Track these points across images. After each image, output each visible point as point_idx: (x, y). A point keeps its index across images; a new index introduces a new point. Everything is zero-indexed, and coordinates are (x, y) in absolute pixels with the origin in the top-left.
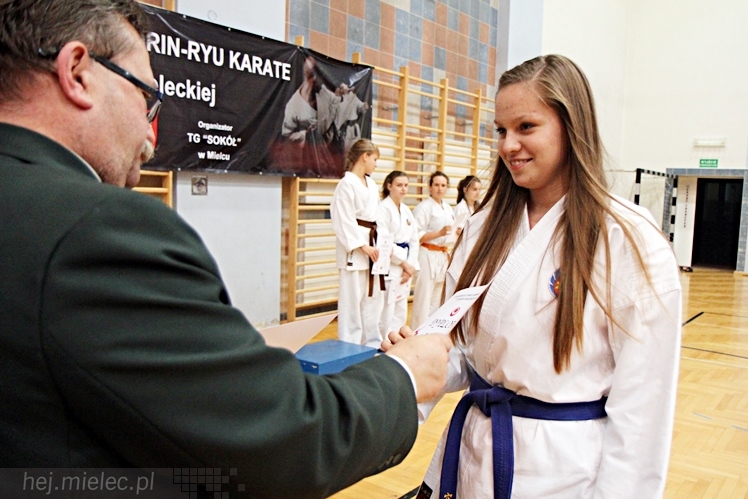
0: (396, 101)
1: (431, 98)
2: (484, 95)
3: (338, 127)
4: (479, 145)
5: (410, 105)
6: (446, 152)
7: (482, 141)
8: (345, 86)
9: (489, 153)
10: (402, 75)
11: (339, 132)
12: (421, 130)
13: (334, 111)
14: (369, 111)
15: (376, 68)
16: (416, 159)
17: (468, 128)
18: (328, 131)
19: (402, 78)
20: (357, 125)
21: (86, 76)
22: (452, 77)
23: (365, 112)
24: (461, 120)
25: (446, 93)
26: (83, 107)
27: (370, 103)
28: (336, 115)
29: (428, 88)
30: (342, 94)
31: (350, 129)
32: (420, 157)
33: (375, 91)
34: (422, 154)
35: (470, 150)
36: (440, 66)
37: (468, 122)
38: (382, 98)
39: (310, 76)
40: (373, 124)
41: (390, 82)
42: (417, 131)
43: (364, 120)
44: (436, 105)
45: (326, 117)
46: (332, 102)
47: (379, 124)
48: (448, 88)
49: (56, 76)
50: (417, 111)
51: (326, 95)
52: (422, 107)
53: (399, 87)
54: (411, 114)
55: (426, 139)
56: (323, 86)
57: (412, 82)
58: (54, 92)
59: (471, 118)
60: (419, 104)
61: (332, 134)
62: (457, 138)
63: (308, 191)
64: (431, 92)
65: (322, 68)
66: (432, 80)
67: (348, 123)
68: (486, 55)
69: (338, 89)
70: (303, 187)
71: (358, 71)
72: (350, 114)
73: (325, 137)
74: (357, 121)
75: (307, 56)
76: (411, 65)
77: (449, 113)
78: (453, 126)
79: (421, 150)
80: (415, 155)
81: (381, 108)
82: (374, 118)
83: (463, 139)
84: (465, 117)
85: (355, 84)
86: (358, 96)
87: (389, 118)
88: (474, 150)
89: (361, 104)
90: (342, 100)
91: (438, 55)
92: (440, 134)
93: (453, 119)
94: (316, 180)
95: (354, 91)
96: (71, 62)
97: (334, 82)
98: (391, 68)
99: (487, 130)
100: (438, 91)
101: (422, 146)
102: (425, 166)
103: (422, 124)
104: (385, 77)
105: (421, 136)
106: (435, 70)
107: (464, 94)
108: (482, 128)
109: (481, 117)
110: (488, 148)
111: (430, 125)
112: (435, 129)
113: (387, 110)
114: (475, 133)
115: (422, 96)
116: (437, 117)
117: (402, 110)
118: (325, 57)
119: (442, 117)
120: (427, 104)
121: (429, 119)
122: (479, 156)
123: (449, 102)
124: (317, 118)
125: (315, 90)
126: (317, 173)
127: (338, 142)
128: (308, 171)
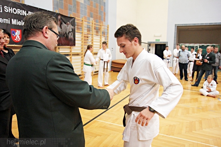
0: (81, 26)
1: (90, 25)
2: (103, 24)
3: (67, 33)
4: (102, 37)
5: (85, 27)
6: (94, 39)
7: (103, 36)
8: (68, 23)
9: (104, 39)
10: (82, 19)
11: (67, 34)
12: (88, 33)
13: (66, 29)
14: (75, 29)
15: (76, 18)
16: (86, 41)
17: (99, 33)
18: (65, 34)
19: (83, 20)
20: (72, 33)
21: (47, 32)
22: (95, 20)
23: (73, 29)
24: (97, 31)
25: (94, 24)
26: (47, 38)
27: (75, 27)
28: (67, 30)
29: (89, 23)
30: (68, 24)
31: (70, 34)
32: (87, 40)
33: (76, 24)
34: (88, 39)
35: (100, 38)
36: (92, 17)
37: (99, 31)
38: (78, 26)
39: (60, 20)
40: (76, 32)
41: (79, 21)
42: (86, 34)
43: (74, 31)
44: (91, 27)
45: (64, 31)
46: (65, 27)
47: (77, 32)
48: (94, 23)
49: (43, 32)
50: (86, 29)
51: (64, 25)
52: (87, 28)
53: (82, 23)
54: (85, 29)
55: (89, 36)
56: (63, 23)
57: (85, 21)
58: (42, 35)
59: (100, 30)
60: (87, 27)
61: (66, 35)
62: (96, 35)
63: (60, 49)
64: (89, 24)
66: (89, 21)
67: (70, 32)
68: (103, 14)
69: (67, 24)
70: (59, 48)
71: (71, 19)
72: (70, 30)
73: (64, 36)
74: (72, 31)
75: (59, 15)
76: (84, 17)
77: (95, 29)
78: (95, 32)
79: (87, 38)
80: (86, 40)
81: (77, 28)
82: (76, 31)
83: (98, 35)
84: (98, 30)
85: (71, 22)
86: (72, 25)
87: (79, 31)
88: (101, 38)
89: (73, 27)
90: (68, 26)
91: (91, 14)
92: (92, 34)
93: (95, 30)
94: (62, 47)
95: (71, 24)
96: (45, 30)
97: (66, 22)
98: (80, 18)
99: (104, 33)
100: (91, 23)
101: (88, 37)
102: (89, 43)
103: (88, 32)
104: (78, 20)
105: (88, 35)
106: (90, 18)
107: (98, 24)
108: (103, 32)
109: (102, 30)
110: (104, 37)
111: (89, 32)
112: (91, 33)
113: (79, 28)
114: (101, 34)
115: (87, 25)
116: (91, 30)
117: (83, 28)
118: (63, 15)
119: (93, 30)
120: (89, 27)
121: (89, 30)
122: (102, 40)
123: (94, 26)
124: (62, 31)
125: (61, 24)
126: (62, 45)
127: (67, 37)
128: (60, 44)
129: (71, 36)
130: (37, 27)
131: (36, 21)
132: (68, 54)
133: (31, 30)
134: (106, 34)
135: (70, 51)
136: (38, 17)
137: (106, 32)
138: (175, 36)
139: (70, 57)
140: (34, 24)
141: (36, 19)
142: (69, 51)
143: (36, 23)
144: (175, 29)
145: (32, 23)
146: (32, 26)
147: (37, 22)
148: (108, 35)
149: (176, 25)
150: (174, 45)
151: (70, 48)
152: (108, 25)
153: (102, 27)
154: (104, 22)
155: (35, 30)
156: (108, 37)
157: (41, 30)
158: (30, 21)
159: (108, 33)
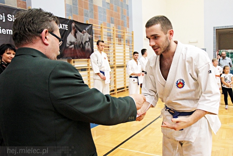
0: (100, 34)
1: (110, 33)
2: (126, 31)
3: (83, 43)
4: (126, 46)
5: (104, 35)
6: (116, 49)
7: (126, 45)
8: (84, 31)
10: (101, 26)
11: (84, 45)
12: (108, 43)
13: (82, 38)
14: (92, 38)
15: (94, 24)
16: (107, 51)
17: (122, 41)
18: (80, 45)
19: (101, 27)
20: (89, 42)
21: (47, 37)
22: (116, 26)
23: (91, 38)
24: (120, 39)
25: (115, 31)
26: (47, 45)
27: (92, 35)
28: (83, 40)
29: (109, 30)
30: (84, 33)
31: (87, 44)
32: (108, 51)
33: (94, 32)
34: (109, 50)
35: (123, 48)
36: (112, 23)
37: (122, 39)
38: (96, 34)
39: (74, 28)
40: (94, 42)
41: (98, 28)
42: (107, 43)
43: (91, 40)
44: (112, 35)
45: (80, 40)
46: (81, 36)
48: (115, 29)
49: (41, 38)
50: (106, 37)
51: (79, 34)
52: (108, 36)
53: (101, 30)
54: (104, 38)
55: (110, 45)
56: (78, 31)
57: (104, 28)
59: (123, 38)
60: (107, 35)
61: (82, 45)
62: (119, 44)
63: (76, 63)
64: (110, 31)
65: (77, 25)
66: (110, 27)
67: (86, 42)
68: (126, 19)
69: (83, 32)
70: (74, 62)
71: (88, 26)
72: (87, 39)
74: (89, 41)
75: (73, 22)
76: (104, 23)
77: (116, 37)
78: (118, 41)
79: (108, 49)
80: (107, 50)
81: (96, 37)
82: (94, 40)
83: (121, 44)
84: (121, 38)
85: (88, 30)
86: (89, 33)
88: (124, 47)
89: (90, 36)
90: (84, 35)
91: (112, 20)
92: (114, 43)
93: (117, 39)
94: (78, 60)
95: (87, 32)
97: (81, 30)
98: (98, 24)
99: (128, 41)
100: (112, 30)
101: (109, 47)
102: (110, 54)
103: (108, 41)
104: (96, 27)
105: (108, 44)
106: (111, 24)
107: (120, 31)
108: (126, 41)
109: (126, 37)
110: (129, 46)
111: (111, 41)
112: (112, 42)
113: (98, 37)
114: (124, 43)
115: (108, 32)
116: (112, 38)
117: (102, 36)
118: (78, 22)
119: (114, 38)
120: (109, 34)
121: (110, 39)
122: (126, 49)
123: (116, 34)
124: (77, 41)
125: (76, 32)
126: (78, 58)
127: (83, 48)
128: (76, 57)
129: (88, 47)
130: (33, 30)
131: (32, 21)
132: (85, 69)
133: (26, 34)
134: (130, 42)
135: (88, 64)
136: (35, 16)
137: (130, 40)
138: (214, 41)
139: (88, 71)
140: (29, 27)
141: (32, 19)
142: (86, 65)
143: (32, 25)
144: (214, 32)
145: (26, 24)
146: (27, 29)
147: (33, 23)
148: (133, 44)
149: (214, 28)
150: (214, 52)
151: (88, 61)
152: (133, 32)
153: (126, 34)
154: (127, 28)
155: (31, 34)
156: (133, 45)
157: (39, 34)
158: (24, 22)
159: (133, 41)
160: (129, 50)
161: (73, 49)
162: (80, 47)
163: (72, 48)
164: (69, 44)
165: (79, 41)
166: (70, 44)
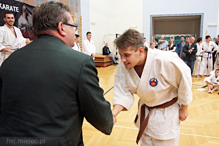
2: (75, 15)
18: (32, 27)
39: (25, 11)
51: (30, 16)
56: (29, 14)
68: (74, 4)
75: (23, 5)
118: (28, 5)
124: (28, 23)
125: (27, 15)
134: (79, 26)
137: (78, 24)
144: (151, 19)
149: (151, 15)
150: (150, 36)
152: (81, 17)
153: (75, 19)
154: (76, 13)
156: (81, 29)
159: (81, 25)
160: (77, 33)
161: (25, 31)
162: (32, 29)
163: (23, 30)
164: (20, 26)
165: (30, 23)
166: (22, 26)
